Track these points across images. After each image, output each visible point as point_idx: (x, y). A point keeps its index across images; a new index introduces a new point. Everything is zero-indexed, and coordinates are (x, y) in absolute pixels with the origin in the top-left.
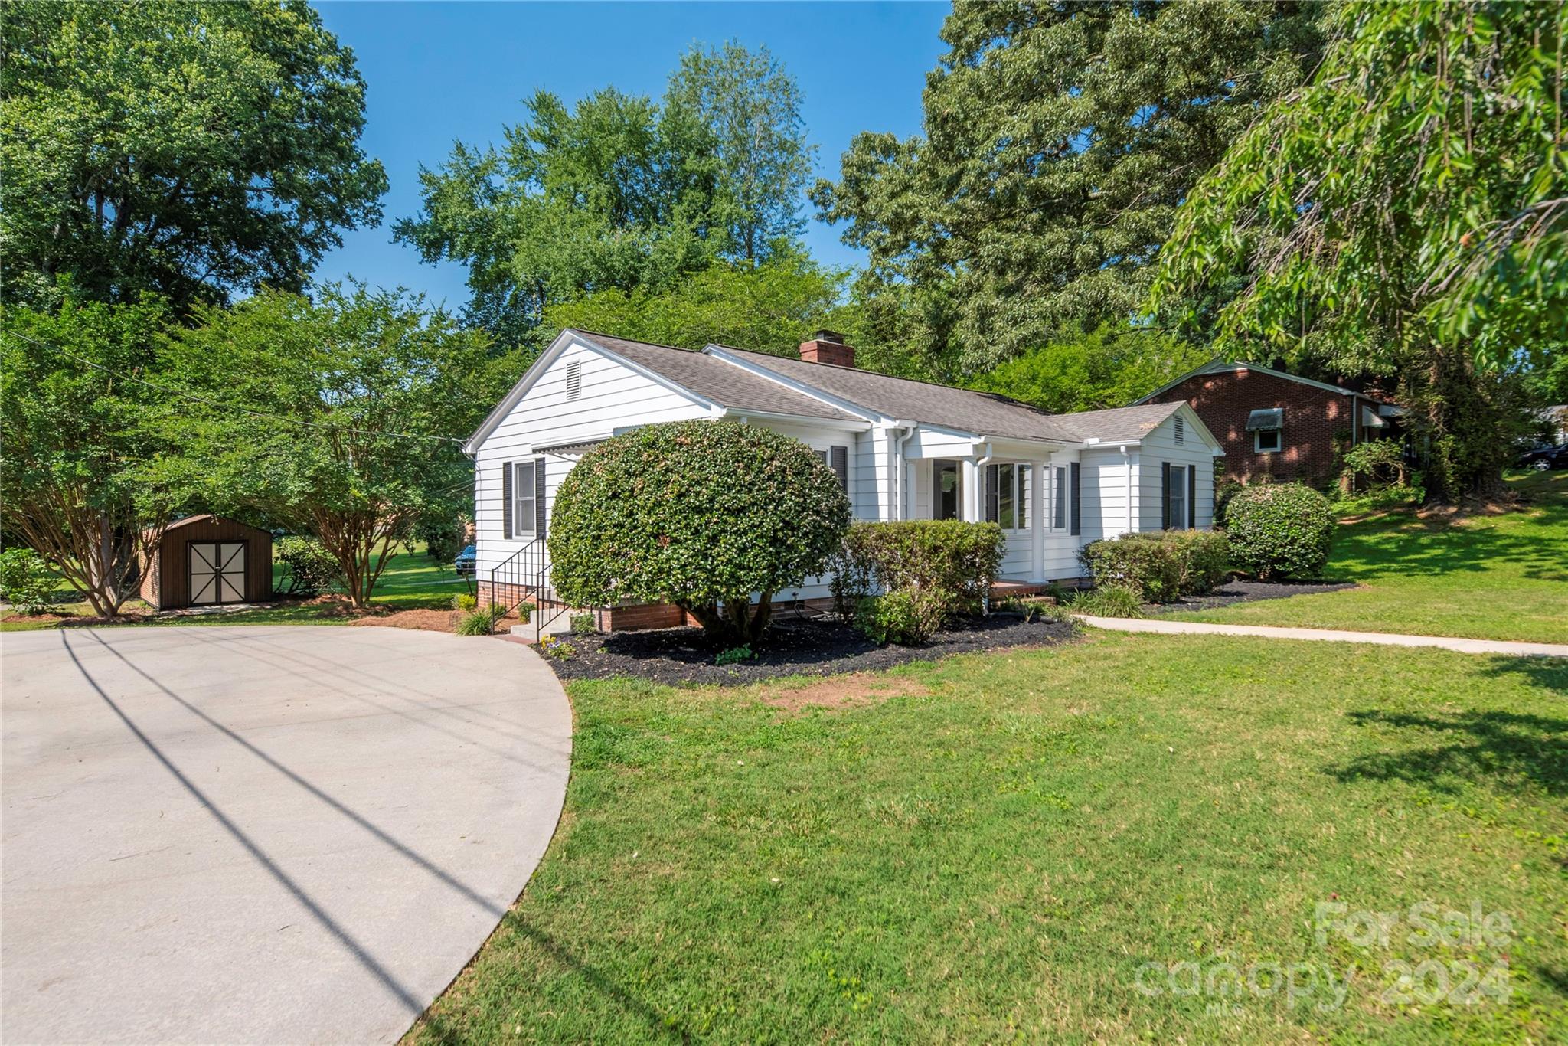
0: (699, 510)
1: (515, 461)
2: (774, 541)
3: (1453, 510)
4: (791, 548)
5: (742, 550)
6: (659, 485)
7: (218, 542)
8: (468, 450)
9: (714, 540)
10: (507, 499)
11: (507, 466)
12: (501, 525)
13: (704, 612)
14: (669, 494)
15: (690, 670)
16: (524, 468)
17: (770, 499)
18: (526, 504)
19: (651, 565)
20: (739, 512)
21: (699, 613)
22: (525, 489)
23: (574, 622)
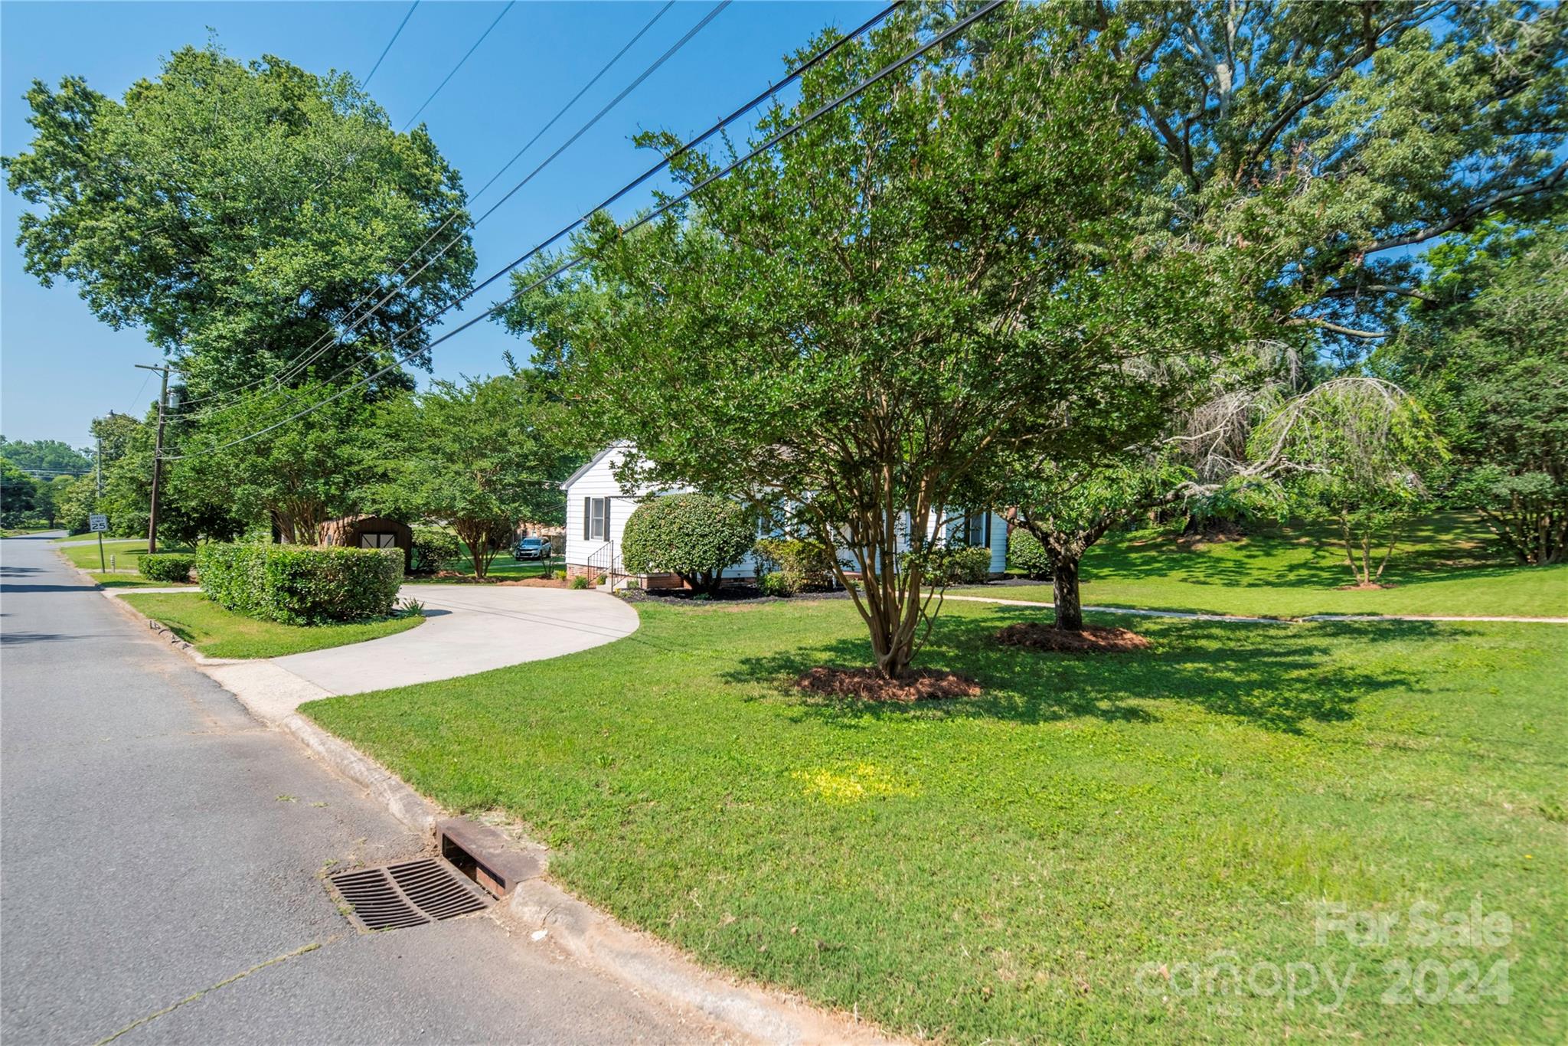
0: (688, 535)
1: (592, 497)
2: (719, 549)
3: (1198, 537)
4: (727, 552)
5: (705, 552)
6: (672, 523)
7: (379, 533)
8: (563, 488)
9: (694, 547)
10: (587, 518)
11: (587, 500)
12: (582, 532)
13: (692, 581)
14: (675, 527)
15: (682, 601)
16: (598, 501)
17: (717, 531)
18: (598, 521)
19: (667, 557)
20: (703, 536)
21: (690, 581)
22: (598, 512)
23: (629, 584)
